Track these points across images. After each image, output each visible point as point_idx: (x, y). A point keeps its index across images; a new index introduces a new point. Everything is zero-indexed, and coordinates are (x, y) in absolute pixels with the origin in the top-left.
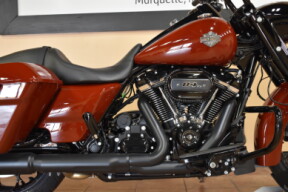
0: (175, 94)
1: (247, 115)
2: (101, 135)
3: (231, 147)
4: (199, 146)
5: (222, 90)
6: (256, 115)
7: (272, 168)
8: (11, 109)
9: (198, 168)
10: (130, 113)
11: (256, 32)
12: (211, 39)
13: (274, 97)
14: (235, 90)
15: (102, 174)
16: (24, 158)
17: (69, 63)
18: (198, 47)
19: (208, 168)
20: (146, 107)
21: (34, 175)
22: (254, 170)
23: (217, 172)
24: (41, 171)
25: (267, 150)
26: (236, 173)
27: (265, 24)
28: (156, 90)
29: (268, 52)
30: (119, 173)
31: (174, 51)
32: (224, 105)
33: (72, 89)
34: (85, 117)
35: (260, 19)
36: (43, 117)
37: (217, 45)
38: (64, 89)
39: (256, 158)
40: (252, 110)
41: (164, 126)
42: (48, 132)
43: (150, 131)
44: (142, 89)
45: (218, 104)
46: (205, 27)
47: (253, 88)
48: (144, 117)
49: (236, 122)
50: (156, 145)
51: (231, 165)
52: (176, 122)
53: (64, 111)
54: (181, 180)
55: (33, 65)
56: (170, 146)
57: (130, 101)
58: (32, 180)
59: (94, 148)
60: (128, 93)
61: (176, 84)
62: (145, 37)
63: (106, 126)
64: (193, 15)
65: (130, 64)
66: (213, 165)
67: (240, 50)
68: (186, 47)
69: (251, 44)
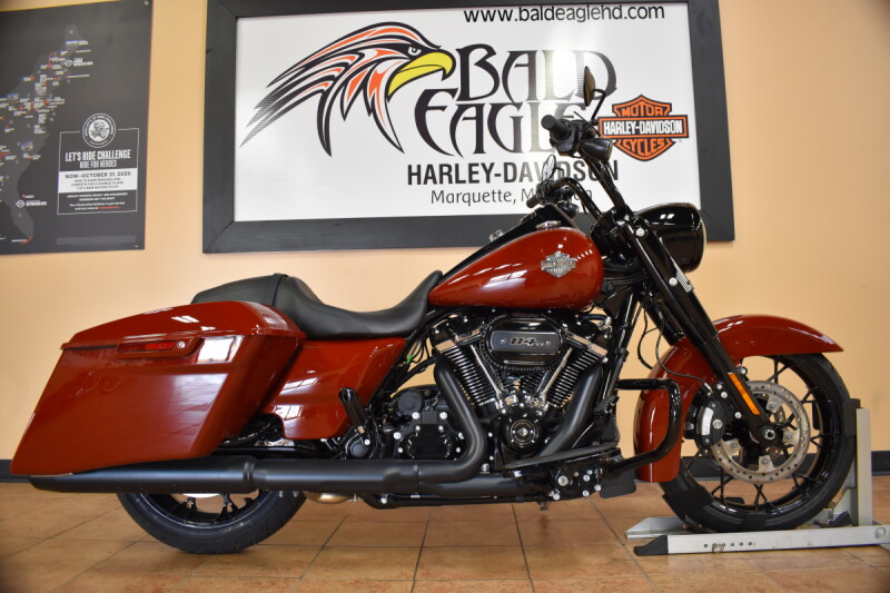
0: (499, 356)
1: (621, 393)
2: (369, 428)
3: (595, 449)
4: (540, 446)
5: (579, 351)
6: (636, 393)
7: (664, 485)
8: (218, 380)
9: (538, 486)
10: (421, 389)
11: (635, 252)
12: (559, 264)
13: (667, 363)
14: (601, 351)
15: (370, 494)
16: (237, 466)
17: (318, 303)
18: (537, 278)
19: (554, 486)
20: (448, 379)
21: (254, 495)
22: (633, 490)
23: (571, 493)
24: (266, 489)
25: (656, 455)
26: (603, 494)
27: (649, 240)
28: (465, 350)
29: (655, 287)
30: (400, 495)
31: (496, 283)
32: (582, 377)
33: (321, 347)
34: (342, 395)
35: (640, 232)
36: (272, 394)
37: (569, 275)
38: (308, 347)
39: (637, 469)
40: (629, 385)
41: (479, 412)
42: (278, 421)
43: (455, 422)
44: (441, 347)
45: (571, 375)
46: (549, 244)
47: (632, 347)
48: (445, 397)
49: (603, 408)
50: (465, 444)
51: (594, 480)
52: (499, 405)
53: (308, 383)
54: (507, 507)
55: (256, 306)
56: (489, 446)
57: (421, 368)
58: (250, 502)
59: (357, 450)
60: (417, 354)
61: (500, 341)
62: (447, 260)
63: (379, 412)
64: (529, 223)
65: (422, 305)
66: (562, 481)
67: (609, 282)
68: (517, 277)
69: (627, 274)
